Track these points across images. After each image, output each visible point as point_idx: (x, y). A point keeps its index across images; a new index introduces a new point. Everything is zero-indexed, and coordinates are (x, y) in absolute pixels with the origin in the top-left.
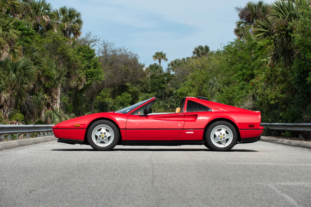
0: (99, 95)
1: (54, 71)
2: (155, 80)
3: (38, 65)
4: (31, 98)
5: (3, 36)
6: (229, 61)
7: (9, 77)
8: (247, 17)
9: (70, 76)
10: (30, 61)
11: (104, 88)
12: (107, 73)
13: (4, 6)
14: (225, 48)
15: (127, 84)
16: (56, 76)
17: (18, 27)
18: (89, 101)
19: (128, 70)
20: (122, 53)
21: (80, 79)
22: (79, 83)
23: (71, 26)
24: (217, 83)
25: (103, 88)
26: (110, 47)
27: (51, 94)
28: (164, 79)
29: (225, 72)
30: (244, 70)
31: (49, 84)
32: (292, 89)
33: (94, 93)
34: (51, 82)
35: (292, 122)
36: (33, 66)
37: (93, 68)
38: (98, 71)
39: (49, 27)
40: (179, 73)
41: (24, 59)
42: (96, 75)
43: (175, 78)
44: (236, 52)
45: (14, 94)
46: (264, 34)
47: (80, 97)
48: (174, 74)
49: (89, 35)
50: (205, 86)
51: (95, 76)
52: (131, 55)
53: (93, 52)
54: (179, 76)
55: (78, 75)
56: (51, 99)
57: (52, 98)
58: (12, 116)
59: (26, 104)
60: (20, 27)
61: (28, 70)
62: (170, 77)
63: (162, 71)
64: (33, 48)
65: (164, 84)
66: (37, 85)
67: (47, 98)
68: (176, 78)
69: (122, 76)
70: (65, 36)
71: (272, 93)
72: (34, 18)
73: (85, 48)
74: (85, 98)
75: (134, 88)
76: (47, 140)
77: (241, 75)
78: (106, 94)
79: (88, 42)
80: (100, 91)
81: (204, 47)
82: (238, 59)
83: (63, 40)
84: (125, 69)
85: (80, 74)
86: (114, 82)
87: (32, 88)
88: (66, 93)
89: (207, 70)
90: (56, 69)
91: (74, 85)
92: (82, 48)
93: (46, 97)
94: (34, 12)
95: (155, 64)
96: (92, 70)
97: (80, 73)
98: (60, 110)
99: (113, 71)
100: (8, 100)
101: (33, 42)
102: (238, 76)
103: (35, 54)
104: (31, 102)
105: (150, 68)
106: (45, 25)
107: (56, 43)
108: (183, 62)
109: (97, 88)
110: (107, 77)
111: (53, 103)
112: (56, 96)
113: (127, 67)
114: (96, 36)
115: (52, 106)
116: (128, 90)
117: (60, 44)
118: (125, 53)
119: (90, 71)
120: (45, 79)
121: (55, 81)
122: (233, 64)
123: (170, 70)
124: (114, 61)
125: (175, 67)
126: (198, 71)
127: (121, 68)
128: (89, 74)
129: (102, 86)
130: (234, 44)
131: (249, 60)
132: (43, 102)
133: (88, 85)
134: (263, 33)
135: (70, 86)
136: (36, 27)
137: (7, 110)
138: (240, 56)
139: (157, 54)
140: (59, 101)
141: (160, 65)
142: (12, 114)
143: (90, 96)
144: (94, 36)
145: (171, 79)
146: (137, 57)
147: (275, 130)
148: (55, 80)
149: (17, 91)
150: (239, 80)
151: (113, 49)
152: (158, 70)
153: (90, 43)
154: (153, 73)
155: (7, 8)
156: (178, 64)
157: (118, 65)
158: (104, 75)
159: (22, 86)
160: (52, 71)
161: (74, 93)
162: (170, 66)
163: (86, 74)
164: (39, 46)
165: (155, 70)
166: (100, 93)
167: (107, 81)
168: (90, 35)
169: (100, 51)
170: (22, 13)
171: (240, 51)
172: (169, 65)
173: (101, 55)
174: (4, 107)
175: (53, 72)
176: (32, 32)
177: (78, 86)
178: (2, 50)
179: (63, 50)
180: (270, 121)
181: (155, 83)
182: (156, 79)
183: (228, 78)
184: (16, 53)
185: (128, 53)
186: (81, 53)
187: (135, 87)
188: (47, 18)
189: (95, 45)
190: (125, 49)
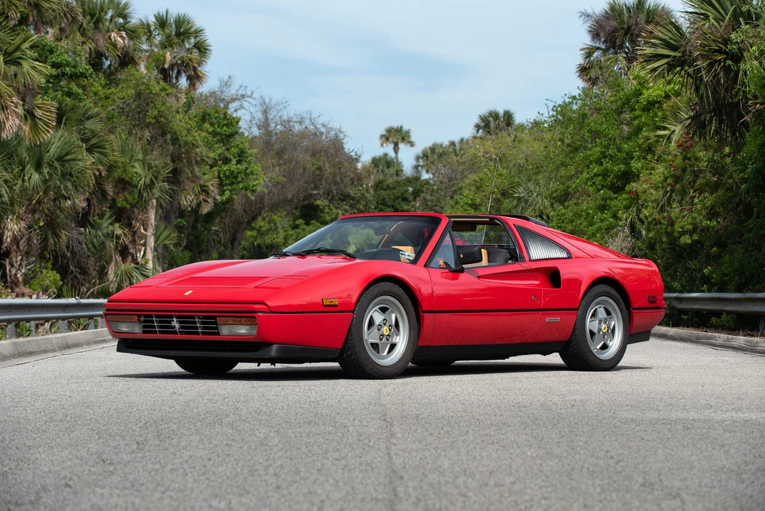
0: (252, 229)
1: (138, 168)
2: (384, 194)
3: (97, 152)
4: (81, 234)
5: (5, 77)
6: (567, 141)
7: (23, 180)
8: (609, 35)
9: (181, 180)
10: (79, 142)
11: (263, 212)
12: (270, 174)
13: (13, 6)
14: (557, 110)
15: (318, 202)
16: (143, 179)
17: (50, 58)
18: (227, 243)
19: (320, 169)
20: (306, 127)
21: (204, 190)
22: (201, 197)
23: (182, 59)
24: (537, 196)
25: (261, 211)
26: (279, 111)
27: (132, 224)
28: (407, 191)
29: (557, 169)
30: (606, 163)
31: (126, 200)
32: (738, 205)
33: (240, 223)
34: (130, 193)
35: (739, 290)
36: (85, 155)
37: (235, 163)
38: (247, 169)
39: (126, 60)
40: (441, 176)
41: (62, 136)
42: (243, 179)
43: (433, 189)
44: (583, 120)
45: (37, 222)
46: (667, 63)
47: (206, 232)
48: (431, 179)
49: (226, 84)
50: (507, 204)
51: (240, 182)
52: (328, 132)
53: (237, 123)
54: (441, 182)
55: (199, 178)
56: (130, 238)
57: (134, 233)
58: (32, 278)
59: (68, 247)
60: (53, 58)
61: (73, 163)
62: (421, 186)
63: (402, 171)
64: (86, 111)
65: (405, 202)
66: (94, 201)
67: (121, 235)
68: (435, 187)
69: (307, 182)
70: (166, 82)
71: (684, 217)
72: (90, 38)
73: (216, 115)
74: (218, 235)
75: (334, 210)
76: (102, 339)
77: (599, 175)
78: (267, 225)
79: (224, 99)
80: (254, 219)
81: (501, 112)
82: (588, 137)
83: (161, 90)
84: (313, 164)
85: (206, 176)
86: (286, 198)
87: (83, 209)
88: (169, 223)
89: (511, 165)
90: (143, 162)
91: (189, 203)
92: (209, 115)
93: (119, 231)
94: (89, 22)
95: (386, 155)
96: (233, 166)
97: (205, 174)
98: (153, 263)
99: (285, 169)
100: (21, 238)
101: (86, 95)
102: (592, 179)
103: (90, 125)
104: (80, 244)
105: (373, 165)
106: (118, 56)
107: (143, 97)
108: (451, 150)
109: (245, 211)
110: (270, 185)
111: (137, 247)
112: (145, 230)
113: (319, 160)
114: (246, 87)
115: (134, 252)
116: (320, 217)
117: (152, 102)
118: (311, 127)
119: (230, 170)
120: (116, 186)
121: (140, 192)
122: (576, 149)
123: (420, 168)
124: (288, 147)
125: (433, 163)
126: (489, 169)
127: (303, 162)
128: (227, 177)
129: (258, 206)
130: (578, 100)
131: (615, 140)
132: (111, 245)
133: (224, 203)
134: (665, 61)
135: (180, 206)
136: (96, 60)
137: (19, 263)
138: (593, 129)
139: (389, 131)
140: (151, 242)
141: (396, 158)
142: (33, 272)
143: (229, 232)
144: (241, 87)
145: (422, 192)
146: (341, 136)
147: (692, 310)
148: (140, 189)
149: (46, 215)
150: (594, 187)
151: (285, 117)
152: (392, 171)
153: (230, 102)
154: (381, 177)
155: (21, 11)
156: (440, 155)
157: (297, 156)
158: (262, 180)
159: (58, 202)
160: (133, 167)
161: (191, 222)
162: (420, 160)
163: (219, 177)
164: (102, 106)
165: (385, 168)
166: (253, 225)
167: (271, 195)
168: (230, 85)
169: (254, 122)
170: (60, 24)
171: (594, 116)
172: (418, 158)
173: (256, 131)
174: (12, 255)
175: (135, 170)
176: (84, 71)
177: (199, 205)
178: (4, 112)
179: (161, 116)
180: (676, 287)
181: (384, 199)
182: (388, 192)
183: (563, 184)
184: (40, 119)
185: (319, 126)
186: (207, 126)
187: (337, 208)
188: (121, 37)
189: (242, 107)
190: (313, 117)
